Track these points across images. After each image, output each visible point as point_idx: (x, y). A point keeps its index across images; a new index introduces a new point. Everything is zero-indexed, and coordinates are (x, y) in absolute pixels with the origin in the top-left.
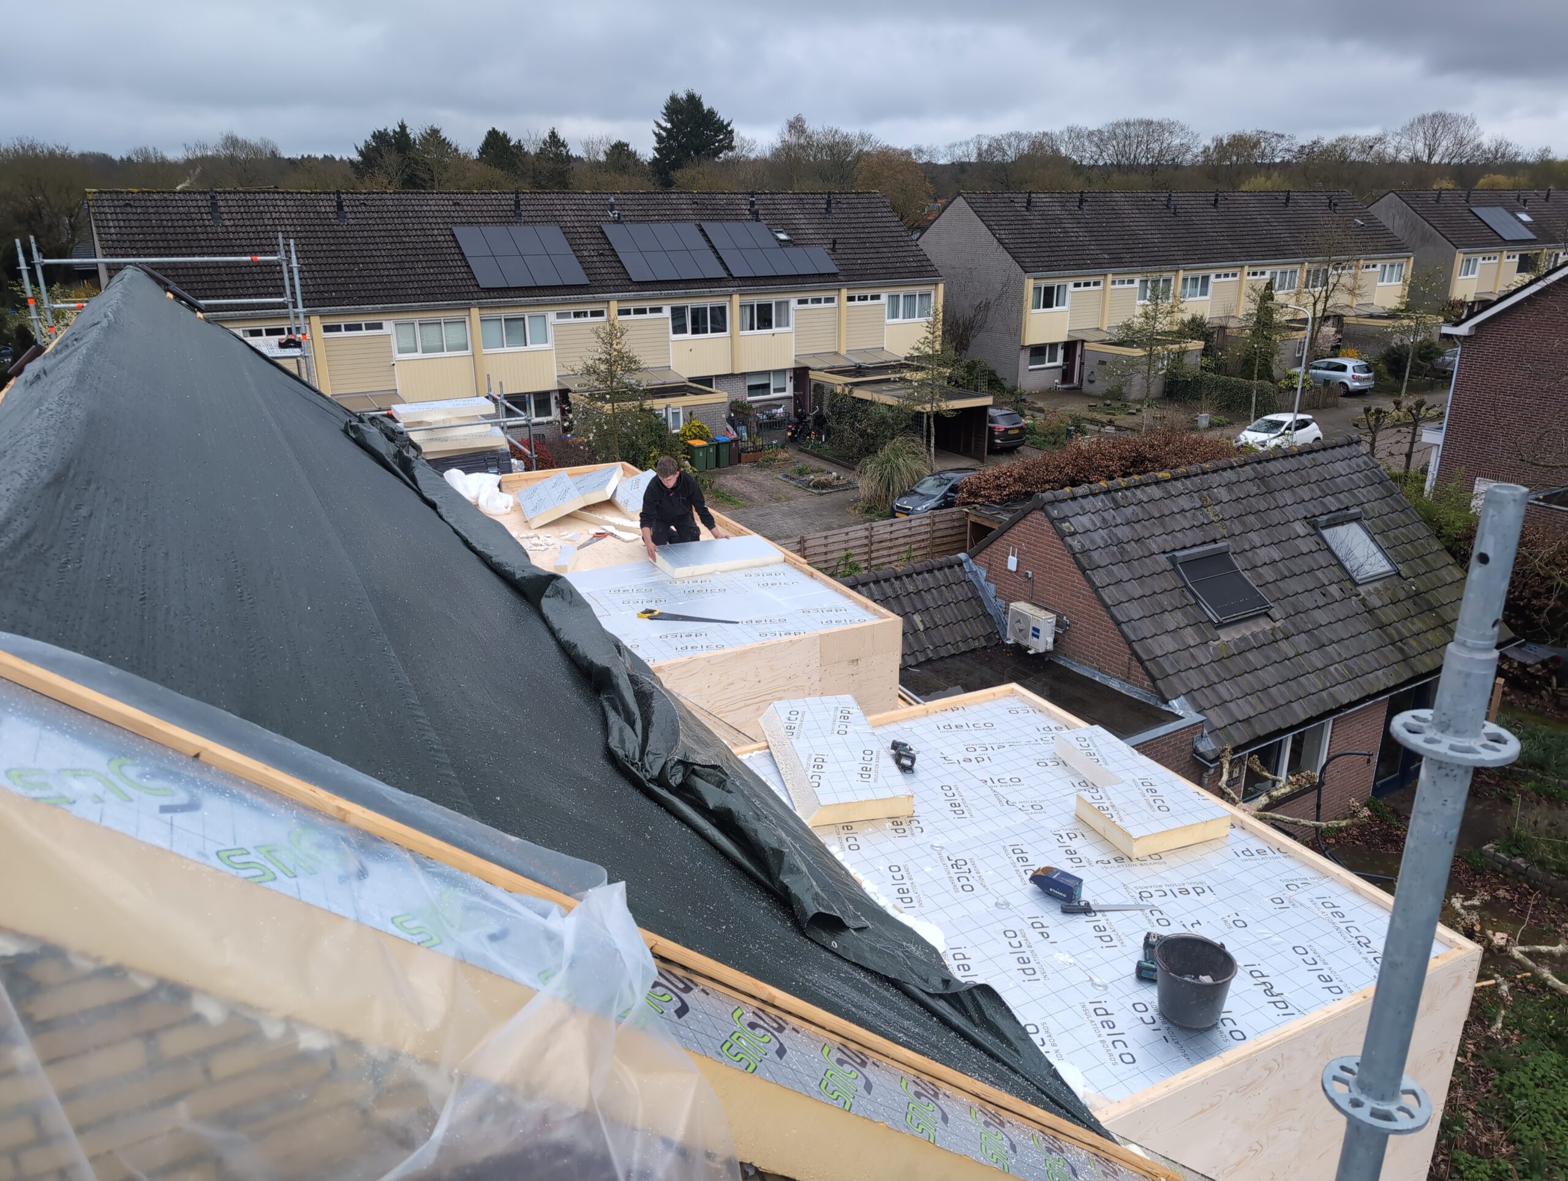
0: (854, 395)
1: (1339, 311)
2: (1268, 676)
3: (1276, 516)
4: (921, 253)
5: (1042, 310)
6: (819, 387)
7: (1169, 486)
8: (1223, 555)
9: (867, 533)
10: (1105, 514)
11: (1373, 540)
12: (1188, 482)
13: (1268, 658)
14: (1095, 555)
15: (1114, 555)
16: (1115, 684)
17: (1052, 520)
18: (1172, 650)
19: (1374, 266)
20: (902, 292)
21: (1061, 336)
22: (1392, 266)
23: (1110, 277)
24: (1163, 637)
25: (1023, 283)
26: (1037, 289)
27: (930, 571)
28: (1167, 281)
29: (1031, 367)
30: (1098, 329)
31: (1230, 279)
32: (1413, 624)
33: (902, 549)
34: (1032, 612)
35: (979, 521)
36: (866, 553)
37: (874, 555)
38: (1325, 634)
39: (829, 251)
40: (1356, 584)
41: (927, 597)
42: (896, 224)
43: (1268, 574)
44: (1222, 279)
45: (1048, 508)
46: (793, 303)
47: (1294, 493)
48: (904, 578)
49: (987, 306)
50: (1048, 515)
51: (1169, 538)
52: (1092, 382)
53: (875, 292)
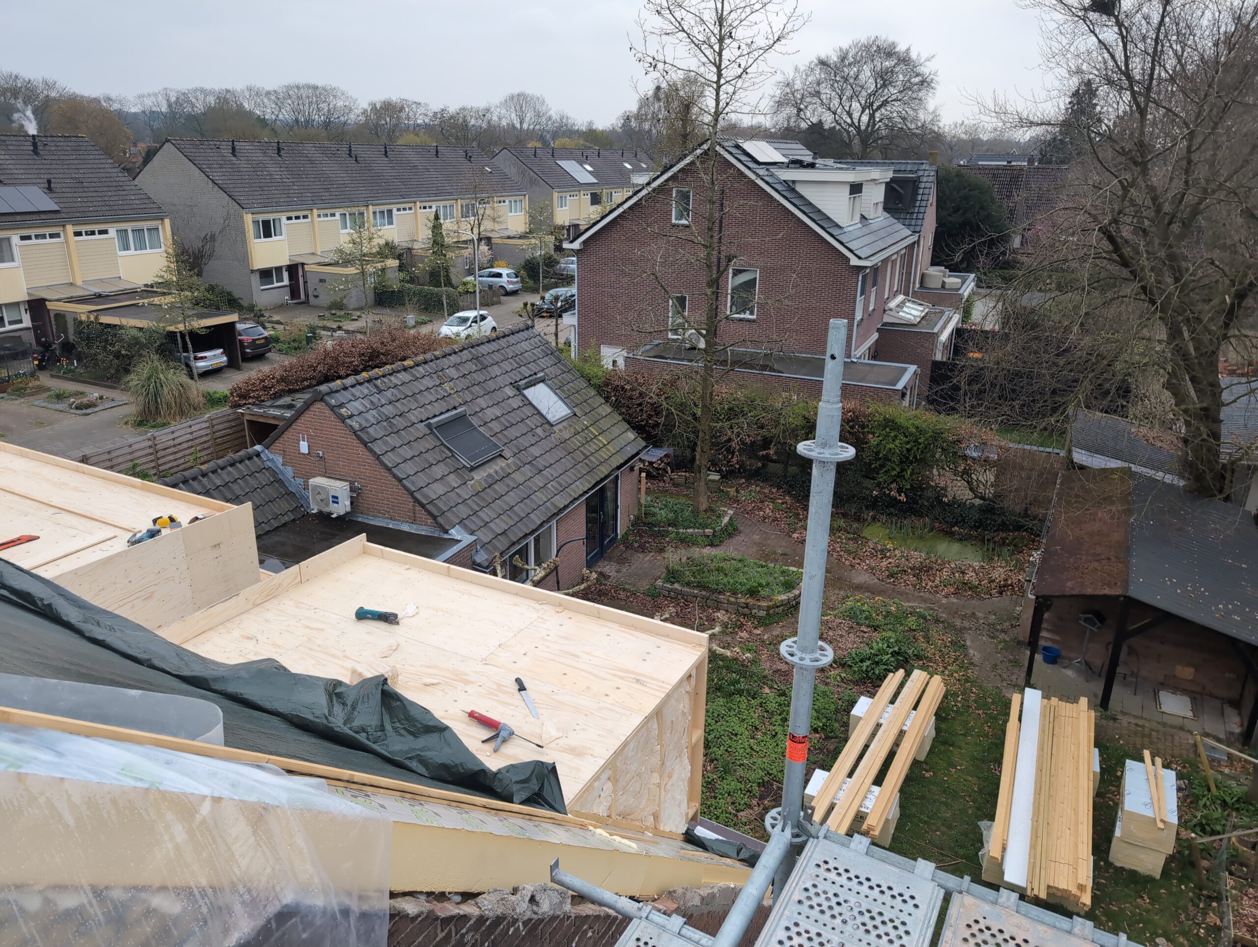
0: (101, 321)
1: (489, 235)
2: (511, 498)
3: (491, 385)
4: (141, 192)
5: (263, 240)
6: (60, 317)
7: (413, 371)
8: (462, 417)
9: (150, 443)
10: (372, 398)
11: (556, 394)
12: (426, 367)
13: (508, 486)
14: (371, 430)
15: (385, 428)
16: (405, 528)
17: (332, 408)
18: (443, 493)
19: (504, 202)
20: (129, 226)
21: (282, 259)
22: (515, 201)
23: (315, 212)
24: (435, 484)
25: (242, 218)
26: (256, 222)
27: (232, 465)
28: (362, 214)
29: (262, 288)
30: (313, 254)
31: (408, 212)
32: (590, 446)
33: (187, 452)
34: (329, 484)
35: (254, 419)
36: (152, 461)
37: (161, 461)
38: (541, 463)
39: (46, 191)
40: (552, 426)
41: (235, 487)
42: (110, 166)
43: (496, 426)
44: (402, 212)
45: (327, 398)
46: (15, 240)
47: (500, 367)
48: (210, 474)
49: (213, 237)
50: (327, 404)
51: (422, 410)
52: (316, 297)
53: (102, 227)
